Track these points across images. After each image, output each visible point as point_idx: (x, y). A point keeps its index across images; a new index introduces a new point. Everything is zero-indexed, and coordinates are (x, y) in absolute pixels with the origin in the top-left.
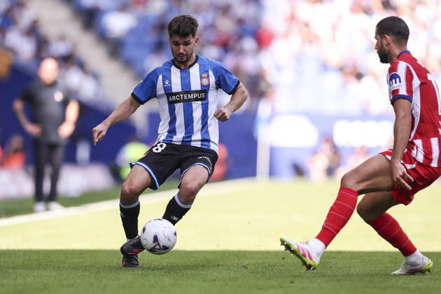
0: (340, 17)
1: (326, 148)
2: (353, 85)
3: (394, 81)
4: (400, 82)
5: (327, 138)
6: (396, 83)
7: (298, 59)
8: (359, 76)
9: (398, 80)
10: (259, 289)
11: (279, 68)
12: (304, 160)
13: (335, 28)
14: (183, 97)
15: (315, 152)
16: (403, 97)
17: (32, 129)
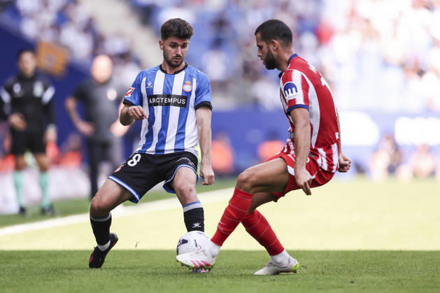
0: (401, 14)
1: (387, 145)
2: (415, 81)
3: (289, 90)
4: (297, 91)
5: (389, 136)
6: (292, 92)
7: (359, 56)
8: (421, 73)
9: (294, 89)
10: (319, 289)
11: (339, 65)
12: (365, 159)
13: (396, 24)
14: (164, 100)
15: (376, 149)
16: (300, 106)
17: (84, 128)
